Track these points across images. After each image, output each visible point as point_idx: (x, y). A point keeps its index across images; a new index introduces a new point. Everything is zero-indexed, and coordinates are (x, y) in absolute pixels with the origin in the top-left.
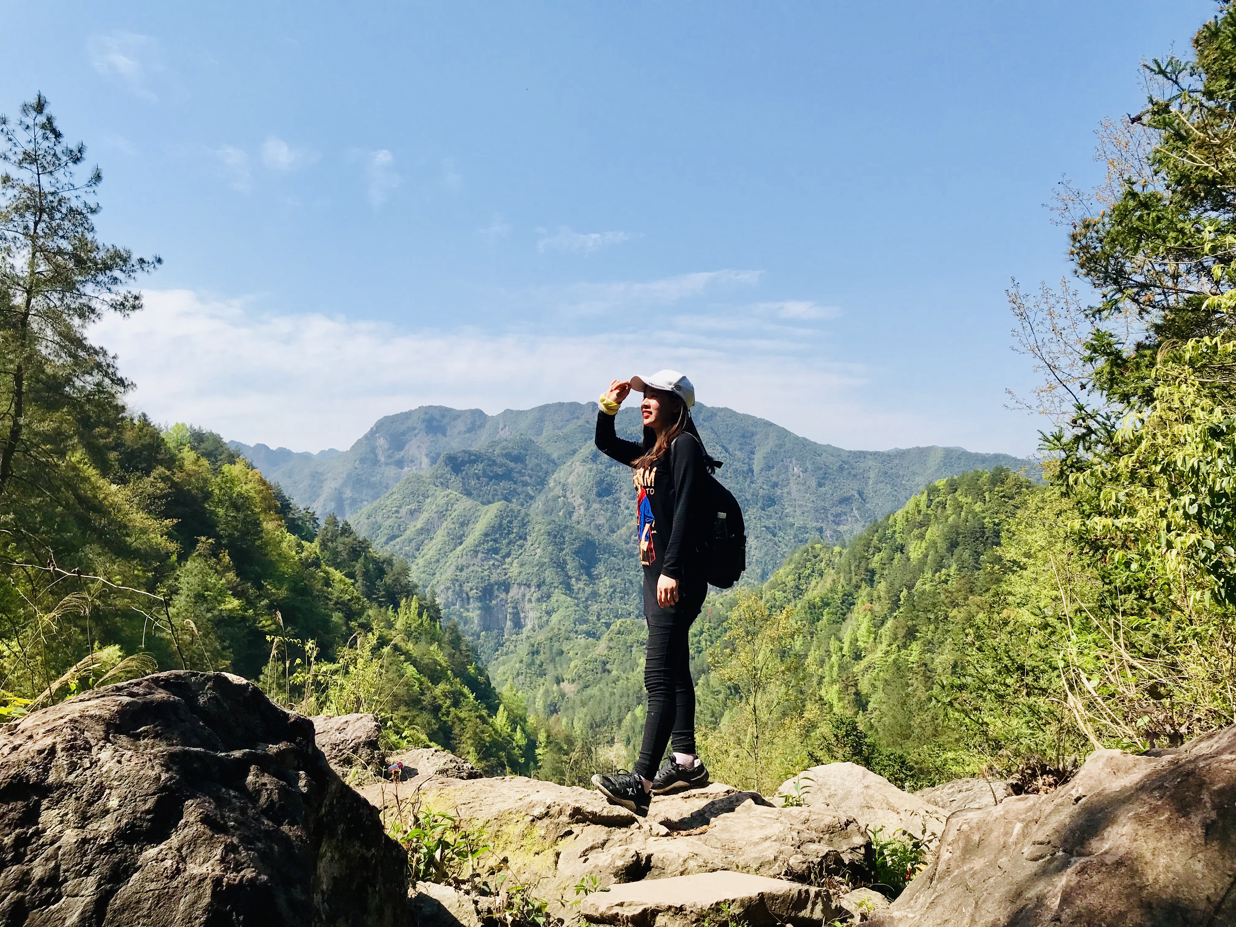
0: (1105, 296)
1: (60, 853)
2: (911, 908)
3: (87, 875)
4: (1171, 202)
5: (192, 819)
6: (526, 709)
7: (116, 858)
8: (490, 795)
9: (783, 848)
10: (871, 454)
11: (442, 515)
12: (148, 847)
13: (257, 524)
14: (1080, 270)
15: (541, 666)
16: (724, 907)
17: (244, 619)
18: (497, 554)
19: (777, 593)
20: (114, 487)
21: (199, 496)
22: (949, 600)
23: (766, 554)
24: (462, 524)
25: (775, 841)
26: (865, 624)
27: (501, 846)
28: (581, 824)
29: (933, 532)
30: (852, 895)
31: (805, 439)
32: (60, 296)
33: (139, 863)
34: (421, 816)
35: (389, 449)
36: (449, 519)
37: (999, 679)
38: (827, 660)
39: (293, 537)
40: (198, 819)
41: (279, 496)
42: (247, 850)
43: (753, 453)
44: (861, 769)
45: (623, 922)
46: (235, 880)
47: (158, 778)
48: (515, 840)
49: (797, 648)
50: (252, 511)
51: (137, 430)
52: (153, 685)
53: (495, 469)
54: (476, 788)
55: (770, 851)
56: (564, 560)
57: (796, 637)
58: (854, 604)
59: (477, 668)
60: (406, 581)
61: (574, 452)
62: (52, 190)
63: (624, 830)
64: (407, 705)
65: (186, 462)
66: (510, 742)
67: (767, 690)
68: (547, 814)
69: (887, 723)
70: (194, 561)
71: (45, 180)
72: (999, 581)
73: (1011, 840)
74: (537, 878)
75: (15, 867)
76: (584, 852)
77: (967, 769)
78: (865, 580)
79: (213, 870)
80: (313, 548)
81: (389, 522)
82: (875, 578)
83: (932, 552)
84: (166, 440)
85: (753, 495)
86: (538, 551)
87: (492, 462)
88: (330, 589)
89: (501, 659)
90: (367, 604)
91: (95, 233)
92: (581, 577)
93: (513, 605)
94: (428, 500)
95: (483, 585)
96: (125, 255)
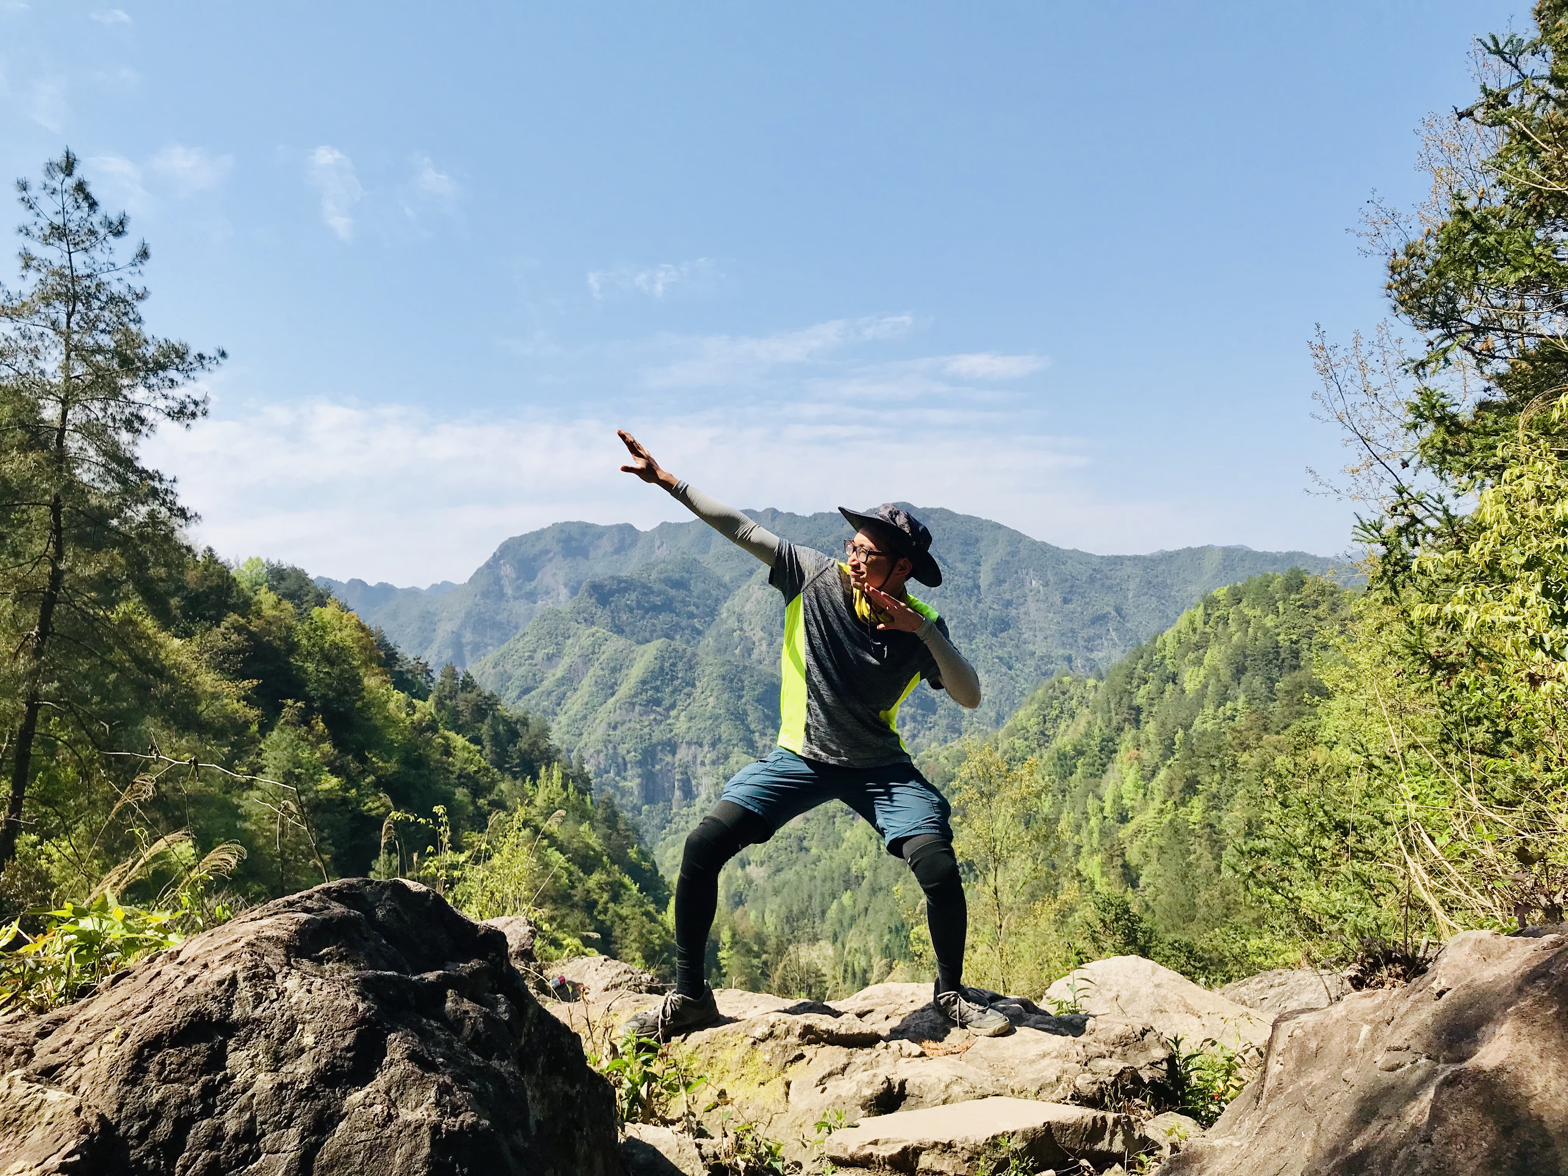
0: (1430, 343)
1: (255, 1101)
2: (1234, 1134)
3: (288, 1126)
5: (397, 1056)
7: (319, 1104)
9: (1066, 1066)
10: (1129, 559)
11: (587, 659)
12: (352, 1090)
13: (356, 681)
16: (1003, 1141)
17: (345, 801)
18: (658, 706)
19: (1016, 741)
20: (177, 642)
21: (283, 648)
22: (1237, 741)
23: (1001, 692)
24: (614, 670)
25: (1056, 1057)
26: (1131, 776)
27: (716, 1076)
28: (814, 1046)
29: (1214, 655)
30: (1157, 1122)
31: (1044, 544)
32: (103, 406)
33: (344, 1110)
34: (619, 1043)
35: (518, 578)
36: (596, 664)
37: (1313, 842)
38: (1084, 824)
39: (402, 695)
40: (405, 1056)
41: (383, 644)
42: (461, 1090)
43: (978, 564)
44: (1148, 964)
45: (879, 1164)
46: (454, 1126)
47: (355, 1009)
48: (733, 1068)
49: (1046, 810)
50: (350, 664)
51: (201, 568)
52: (326, 898)
53: (652, 598)
55: (1051, 1070)
56: (745, 711)
57: (1043, 796)
58: (1115, 751)
59: (640, 852)
60: (545, 745)
62: (89, 271)
63: (867, 1050)
64: (554, 901)
65: (264, 607)
67: (1009, 865)
68: (771, 1035)
69: (1163, 903)
70: (282, 731)
71: (78, 259)
73: (1357, 1047)
75: (205, 1122)
76: (821, 1081)
78: (1129, 720)
79: (429, 1116)
80: (426, 708)
81: (522, 671)
82: (1141, 717)
83: (1212, 681)
84: (238, 580)
85: (981, 618)
86: (711, 700)
87: (647, 590)
88: (451, 759)
89: (670, 838)
90: (498, 776)
91: (143, 324)
92: (767, 731)
93: (682, 770)
94: (569, 641)
95: (643, 746)
96: (180, 349)
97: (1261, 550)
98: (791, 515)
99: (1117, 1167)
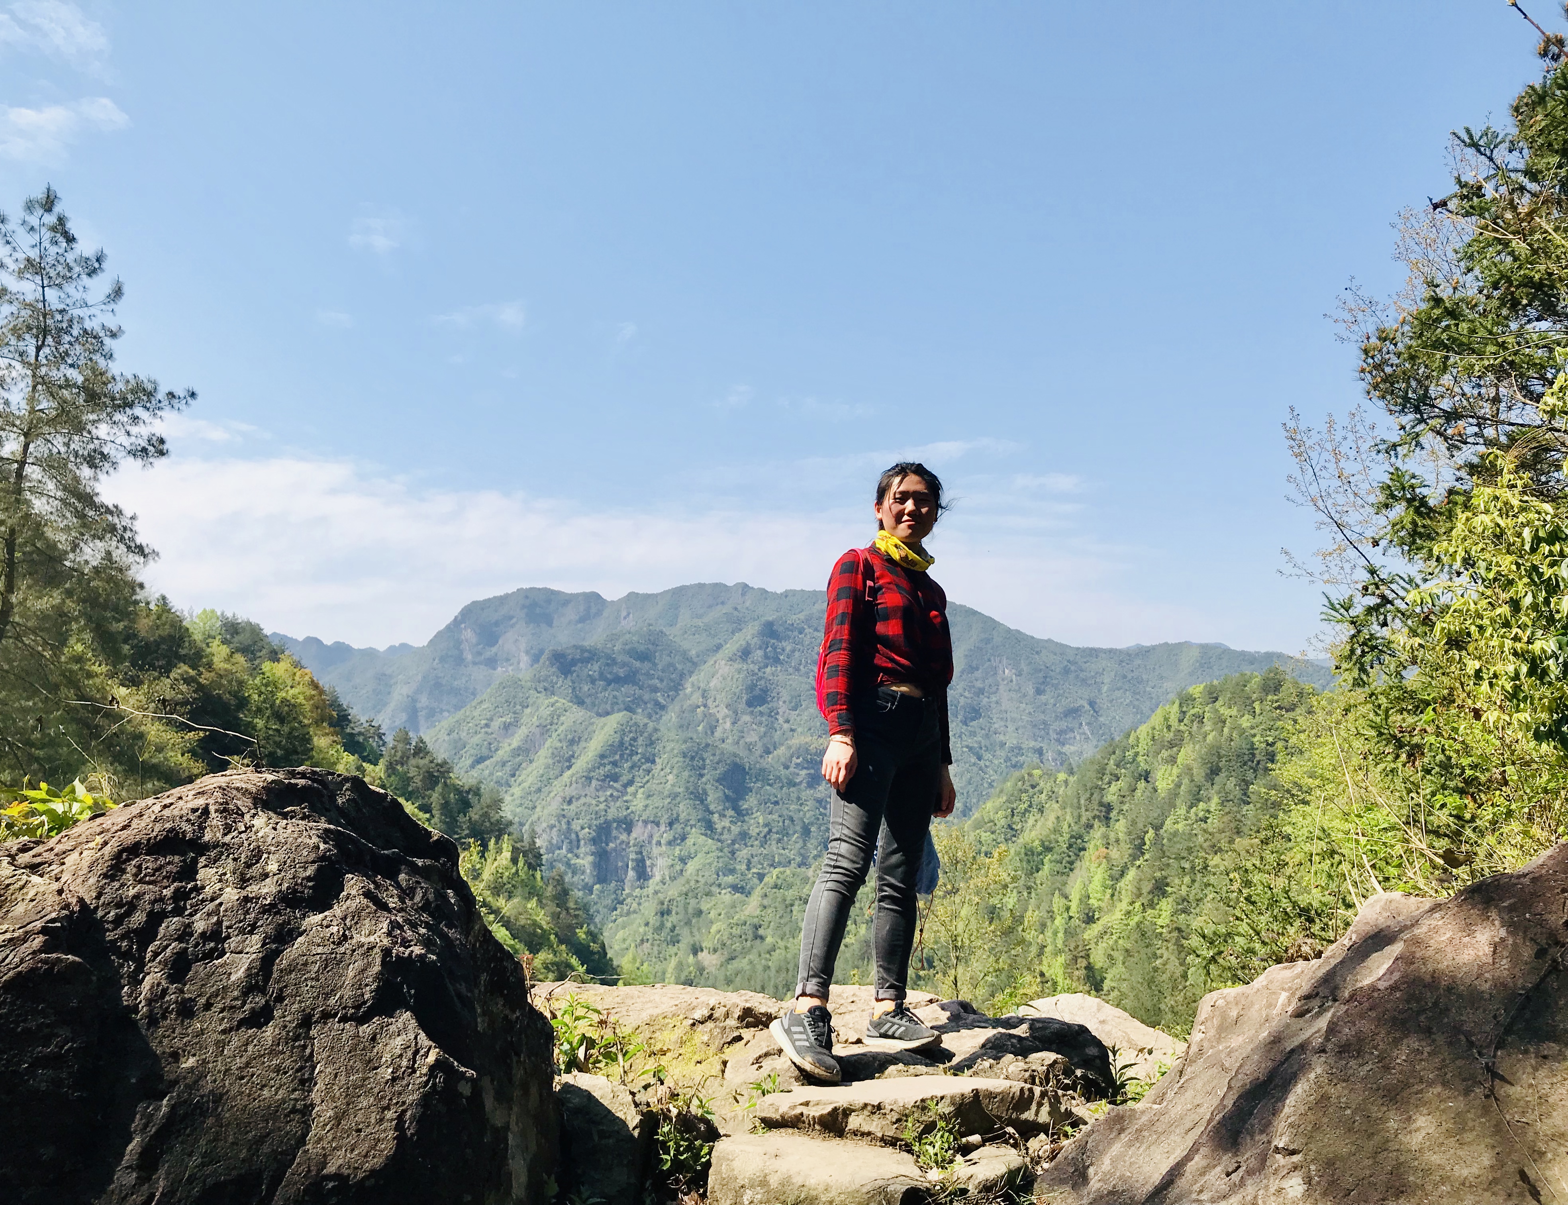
0: (1403, 428)
1: (222, 909)
3: (251, 933)
5: (354, 893)
10: (1105, 651)
11: (545, 729)
12: (311, 913)
13: (306, 739)
14: (1373, 392)
15: (673, 929)
16: (932, 1104)
18: (616, 781)
19: (983, 834)
20: (123, 691)
21: (233, 702)
22: (1208, 843)
24: (572, 742)
26: (1099, 875)
28: (752, 1029)
29: (1188, 754)
31: (1018, 632)
32: (66, 440)
33: (303, 928)
35: (478, 644)
36: (554, 735)
38: (1049, 923)
39: (352, 757)
40: (360, 893)
41: (335, 704)
42: (412, 931)
44: (1095, 1002)
45: (809, 1124)
46: (404, 953)
47: (317, 848)
48: (671, 1048)
49: (1010, 907)
50: (300, 722)
51: (153, 617)
53: (615, 669)
56: (704, 790)
57: (1009, 891)
58: (1084, 849)
59: (589, 933)
60: (497, 817)
61: (719, 647)
62: (61, 307)
65: (215, 659)
68: (710, 1017)
71: (52, 295)
75: (175, 919)
76: (757, 1060)
78: (1099, 817)
79: (381, 942)
80: (377, 772)
81: (476, 739)
82: (1112, 815)
83: (1186, 781)
84: (191, 631)
86: (670, 777)
87: (612, 661)
89: (620, 920)
91: (113, 361)
92: (726, 813)
93: (636, 849)
94: (528, 711)
95: (598, 822)
96: (149, 387)
98: (763, 591)
99: (1042, 1136)
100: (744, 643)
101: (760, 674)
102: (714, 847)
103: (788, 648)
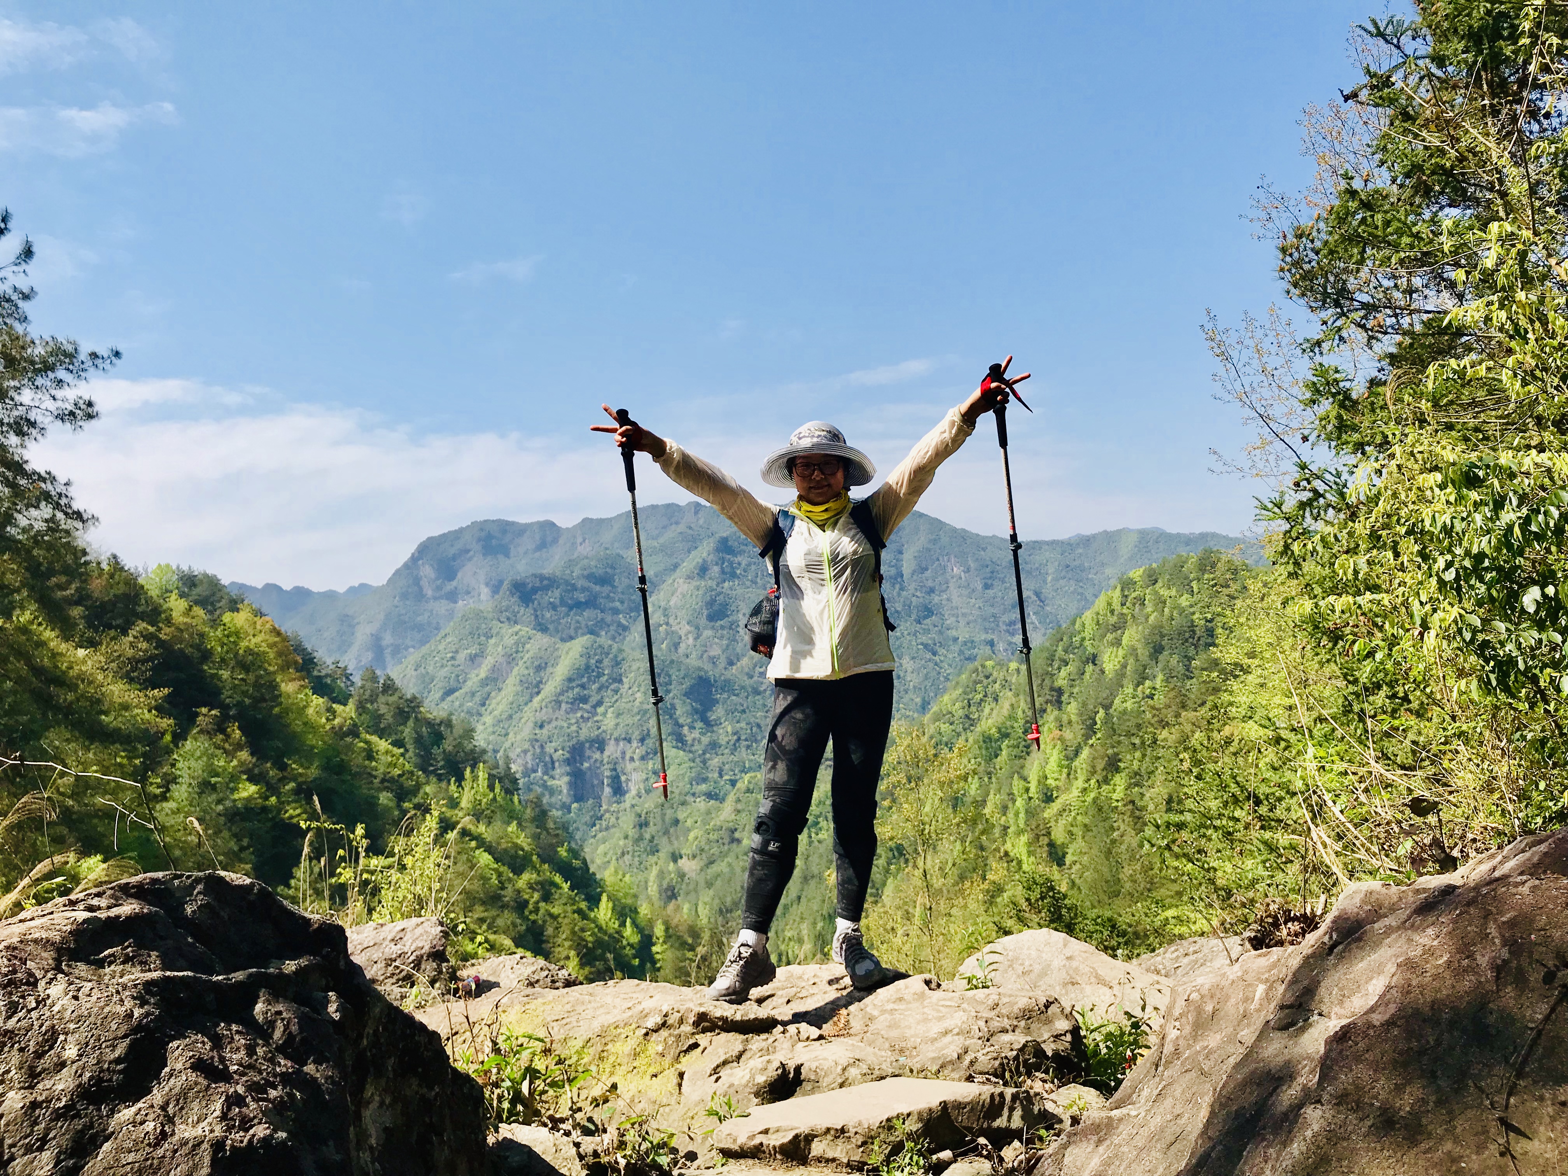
0: (1325, 323)
2: (1134, 1103)
3: (41, 1149)
4: (1399, 200)
5: (179, 1066)
6: (635, 896)
7: (79, 1124)
8: (589, 1006)
9: (967, 1043)
10: (1047, 543)
11: (511, 659)
12: (122, 1106)
13: (273, 686)
14: (1293, 290)
15: (651, 841)
16: (898, 1124)
17: (264, 809)
18: (585, 703)
19: (942, 726)
20: (81, 653)
21: (195, 655)
22: (1156, 719)
23: (926, 677)
24: (539, 668)
25: (958, 1034)
26: (1055, 756)
27: (608, 1070)
28: (709, 1034)
29: (1132, 636)
30: (1058, 1094)
31: (964, 530)
33: (111, 1129)
34: (500, 1040)
35: (437, 579)
36: (521, 663)
37: (1226, 813)
38: (1010, 805)
39: (321, 700)
40: (188, 1065)
41: (299, 649)
42: (257, 1100)
43: (901, 552)
44: (1061, 937)
45: (770, 1154)
46: (242, 1142)
47: (130, 1015)
48: (625, 1061)
49: (973, 793)
50: (266, 670)
51: (106, 576)
52: (118, 894)
53: (576, 594)
54: (571, 999)
55: (952, 1047)
57: (970, 779)
59: (570, 850)
60: (470, 746)
61: (676, 566)
63: (764, 1036)
64: (483, 903)
65: (174, 614)
66: (618, 941)
67: (938, 848)
68: (664, 1024)
69: (1089, 879)
70: (196, 739)
72: (1216, 690)
73: (1252, 1007)
74: (657, 1107)
76: (715, 1069)
77: (1194, 928)
78: (1051, 702)
79: (212, 1131)
80: (347, 712)
81: (444, 672)
82: (1063, 698)
83: (1131, 661)
84: (146, 587)
85: (904, 606)
86: (638, 695)
87: (571, 587)
88: (374, 763)
89: (600, 835)
90: (422, 779)
91: (29, 324)
92: (696, 725)
93: (611, 766)
94: (492, 641)
95: (571, 744)
96: (70, 348)
97: (1174, 532)
99: (1016, 1143)
100: (700, 561)
101: (719, 589)
102: (686, 759)
103: (744, 563)
